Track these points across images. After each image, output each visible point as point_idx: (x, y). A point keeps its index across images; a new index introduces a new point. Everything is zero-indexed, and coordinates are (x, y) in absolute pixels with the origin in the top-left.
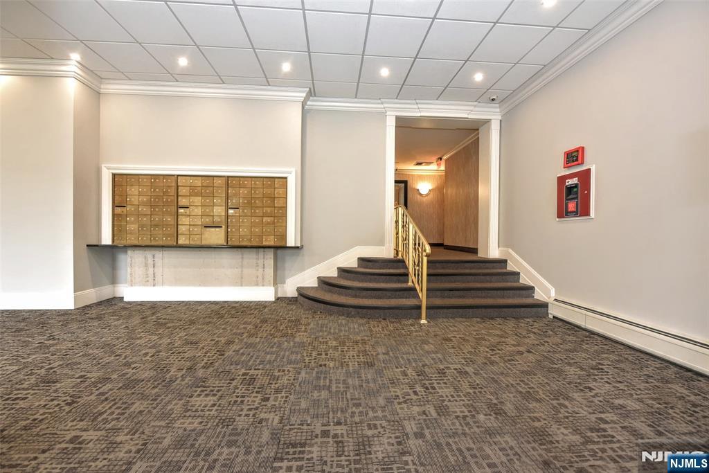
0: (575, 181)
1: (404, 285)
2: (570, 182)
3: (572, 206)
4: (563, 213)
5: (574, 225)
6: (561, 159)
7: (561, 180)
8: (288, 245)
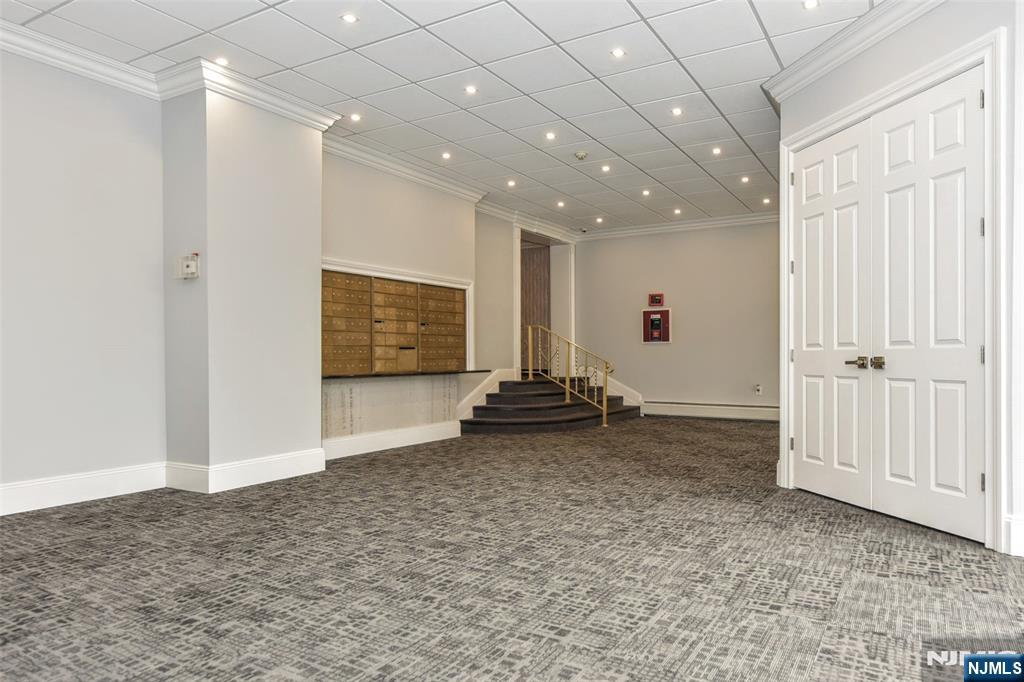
0: (658, 316)
1: (562, 403)
2: (654, 317)
3: (656, 334)
4: (648, 337)
5: (656, 347)
6: (646, 300)
7: (647, 314)
8: (468, 369)
